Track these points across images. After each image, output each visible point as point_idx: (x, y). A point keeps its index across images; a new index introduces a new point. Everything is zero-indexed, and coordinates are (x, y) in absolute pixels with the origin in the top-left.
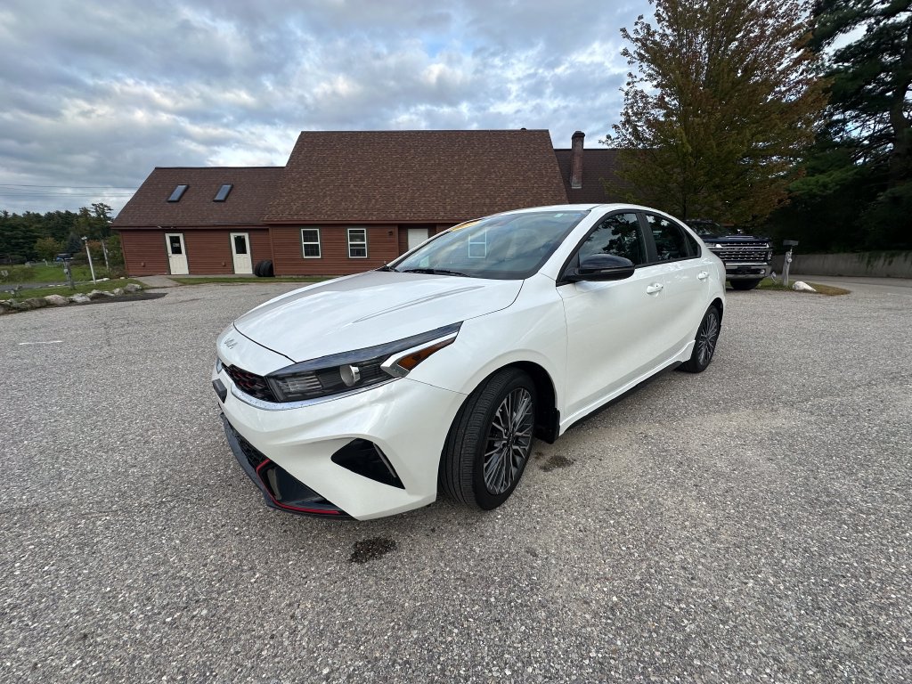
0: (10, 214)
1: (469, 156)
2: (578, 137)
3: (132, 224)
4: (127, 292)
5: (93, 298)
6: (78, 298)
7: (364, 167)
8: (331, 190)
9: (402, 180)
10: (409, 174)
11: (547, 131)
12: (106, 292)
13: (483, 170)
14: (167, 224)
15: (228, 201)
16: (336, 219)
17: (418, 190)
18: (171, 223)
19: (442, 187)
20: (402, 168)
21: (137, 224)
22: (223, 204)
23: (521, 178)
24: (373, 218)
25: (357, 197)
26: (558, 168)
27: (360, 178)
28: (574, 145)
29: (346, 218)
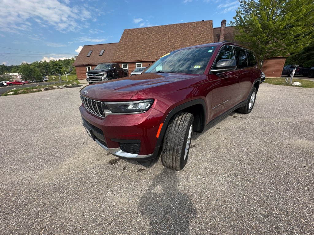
0: (55, 60)
1: (179, 34)
2: (224, 22)
3: (78, 64)
4: (73, 85)
5: (64, 87)
6: (61, 87)
7: (143, 41)
8: (131, 50)
9: (155, 45)
10: (157, 43)
11: (212, 21)
12: (68, 85)
13: (184, 39)
14: (87, 63)
15: (103, 56)
16: (132, 60)
17: (160, 49)
18: (88, 63)
19: (168, 47)
20: (156, 40)
21: (79, 64)
22: (101, 57)
23: (198, 41)
24: (144, 60)
25: (139, 52)
26: (213, 36)
27: (141, 45)
28: (222, 26)
29: (136, 60)
